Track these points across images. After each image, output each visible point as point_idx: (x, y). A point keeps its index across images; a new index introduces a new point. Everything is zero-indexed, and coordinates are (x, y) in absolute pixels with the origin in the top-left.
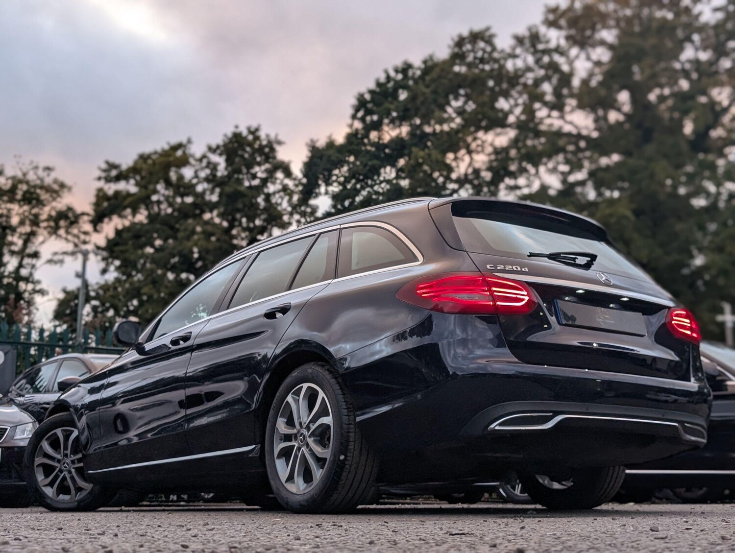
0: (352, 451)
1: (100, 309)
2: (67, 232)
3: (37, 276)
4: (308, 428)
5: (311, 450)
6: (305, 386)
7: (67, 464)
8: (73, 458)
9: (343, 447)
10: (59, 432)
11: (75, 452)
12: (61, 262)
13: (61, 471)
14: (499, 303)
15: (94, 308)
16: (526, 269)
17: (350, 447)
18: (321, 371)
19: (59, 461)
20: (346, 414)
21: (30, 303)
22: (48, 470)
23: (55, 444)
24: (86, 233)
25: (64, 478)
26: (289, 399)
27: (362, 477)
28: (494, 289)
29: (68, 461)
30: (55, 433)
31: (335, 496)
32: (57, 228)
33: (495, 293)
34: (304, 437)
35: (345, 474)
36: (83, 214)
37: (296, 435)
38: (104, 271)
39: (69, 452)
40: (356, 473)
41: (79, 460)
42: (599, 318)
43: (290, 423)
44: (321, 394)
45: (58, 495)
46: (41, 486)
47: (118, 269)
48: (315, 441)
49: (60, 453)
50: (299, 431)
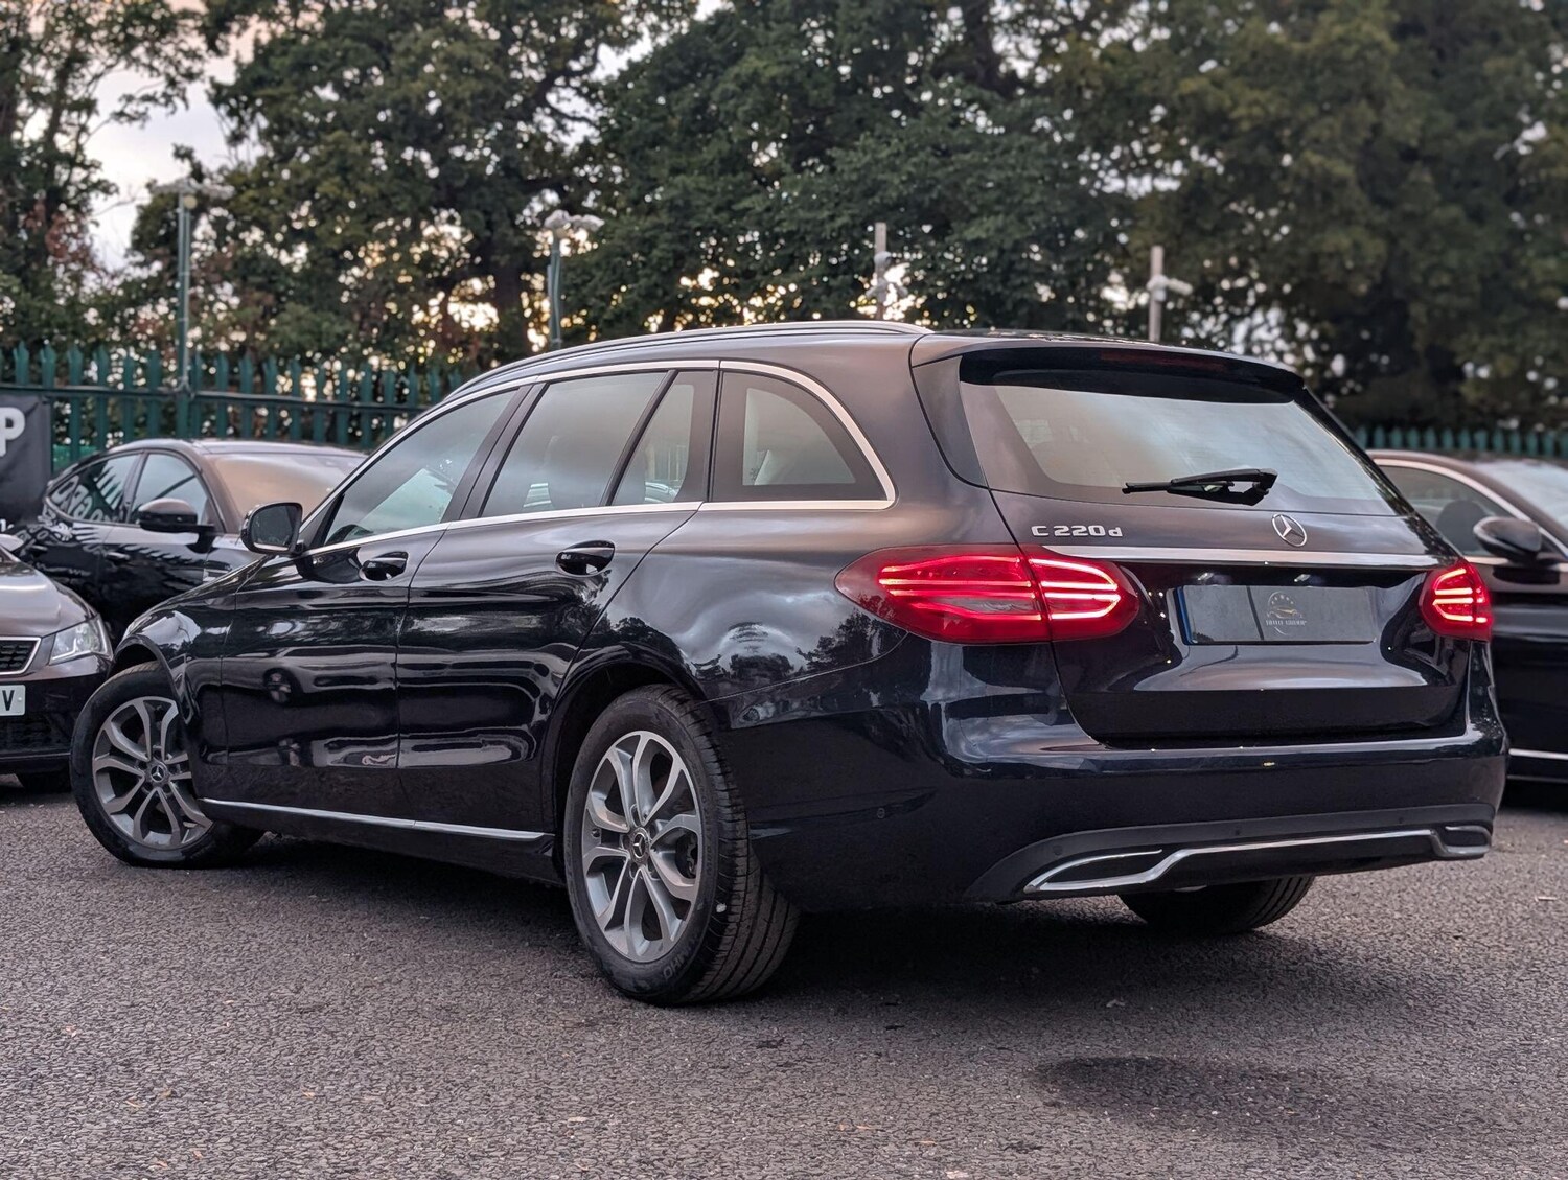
0: (742, 894)
1: (230, 226)
2: (154, 52)
3: (91, 153)
4: (651, 827)
5: (656, 875)
6: (645, 737)
7: (161, 771)
8: (172, 759)
9: (721, 886)
10: (140, 705)
11: (175, 746)
12: (142, 117)
13: (148, 785)
14: (1056, 616)
15: (219, 224)
16: (1118, 530)
17: (736, 888)
18: (677, 715)
19: (143, 765)
20: (729, 817)
21: (80, 209)
22: (121, 781)
23: (132, 728)
24: (192, 55)
25: (156, 800)
26: (613, 755)
27: (764, 942)
28: (1045, 584)
29: (162, 764)
30: (132, 707)
31: (708, 978)
32: (131, 42)
33: (1049, 595)
34: (643, 845)
35: (727, 939)
36: (186, 14)
37: (626, 836)
38: (236, 138)
39: (162, 747)
40: (751, 934)
41: (185, 766)
42: (1274, 617)
43: (614, 804)
44: (678, 765)
45: (145, 834)
46: (108, 812)
47: (265, 135)
48: (666, 858)
49: (143, 748)
50: (632, 829)
